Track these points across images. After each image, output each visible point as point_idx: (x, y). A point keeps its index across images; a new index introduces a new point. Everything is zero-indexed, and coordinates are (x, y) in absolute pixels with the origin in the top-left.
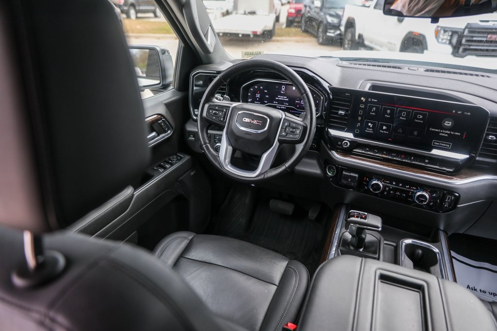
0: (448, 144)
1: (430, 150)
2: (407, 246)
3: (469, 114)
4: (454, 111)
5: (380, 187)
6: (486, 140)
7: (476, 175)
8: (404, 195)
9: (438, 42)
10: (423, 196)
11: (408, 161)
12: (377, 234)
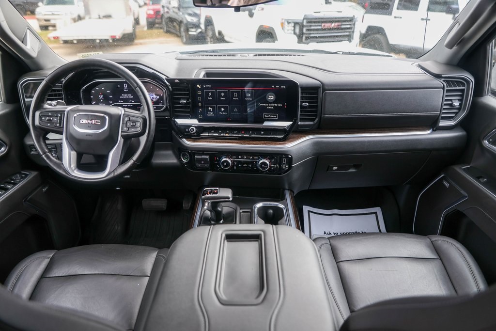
0: (275, 115)
1: (263, 123)
2: (259, 209)
3: (284, 87)
4: (273, 86)
5: (229, 163)
6: (302, 107)
7: (301, 137)
8: (250, 166)
10: (265, 163)
11: (248, 136)
12: (233, 205)
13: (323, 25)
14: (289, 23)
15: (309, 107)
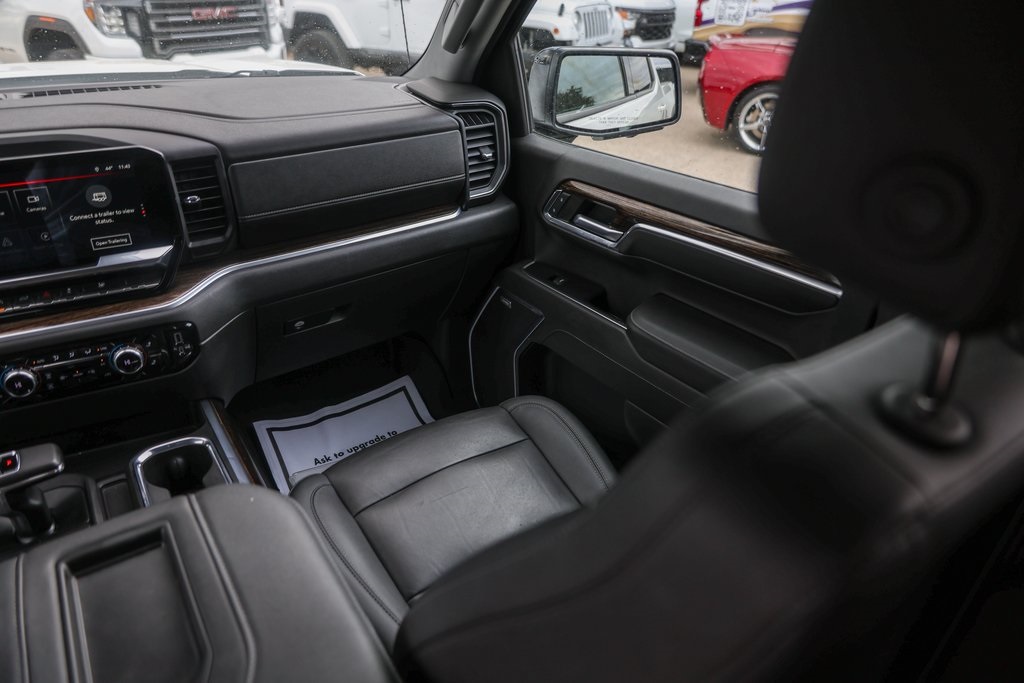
0: (124, 237)
1: (96, 261)
2: (147, 464)
3: (127, 166)
4: (97, 169)
5: (28, 379)
6: (185, 206)
7: (204, 276)
8: (93, 371)
9: (104, 33)
10: (131, 356)
11: (65, 300)
12: (74, 479)
13: (194, 12)
14: (107, 9)
15: (203, 204)
